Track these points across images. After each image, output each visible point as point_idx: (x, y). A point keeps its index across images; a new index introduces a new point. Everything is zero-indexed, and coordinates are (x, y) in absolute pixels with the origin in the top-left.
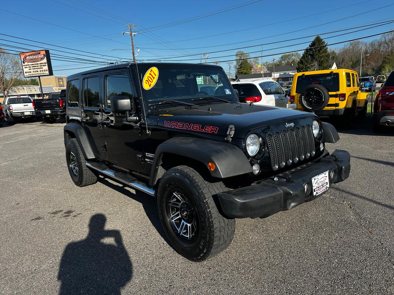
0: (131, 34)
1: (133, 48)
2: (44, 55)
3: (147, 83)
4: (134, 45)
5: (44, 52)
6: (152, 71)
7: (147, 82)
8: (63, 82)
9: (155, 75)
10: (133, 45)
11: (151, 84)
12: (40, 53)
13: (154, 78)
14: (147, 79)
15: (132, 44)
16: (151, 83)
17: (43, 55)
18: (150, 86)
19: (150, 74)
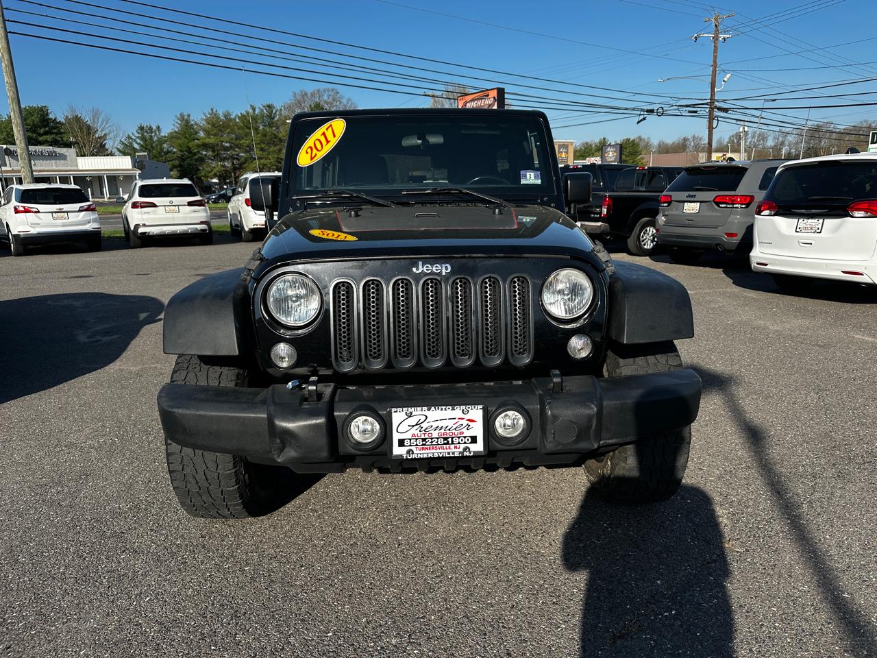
0: (716, 39)
1: (714, 71)
2: (494, 98)
3: (307, 153)
4: (718, 62)
5: (494, 94)
6: (330, 129)
7: (309, 151)
8: (567, 153)
9: (334, 136)
10: (715, 65)
11: (316, 155)
12: (488, 95)
13: (328, 142)
14: (313, 146)
15: (715, 62)
16: (318, 153)
17: (492, 99)
18: (312, 159)
19: (324, 134)
